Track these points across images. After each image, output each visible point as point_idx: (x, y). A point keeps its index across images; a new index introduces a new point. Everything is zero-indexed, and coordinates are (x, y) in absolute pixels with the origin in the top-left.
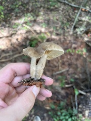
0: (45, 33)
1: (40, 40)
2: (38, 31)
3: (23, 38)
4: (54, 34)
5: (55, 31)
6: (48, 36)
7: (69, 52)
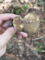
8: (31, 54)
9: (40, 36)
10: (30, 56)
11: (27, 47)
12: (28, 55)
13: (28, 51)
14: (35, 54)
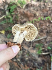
8: (30, 57)
9: (40, 36)
10: (29, 60)
11: (26, 50)
12: (27, 59)
13: (27, 54)
14: (34, 57)
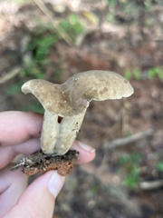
0: (82, 14)
1: (63, 35)
2: (60, 9)
3: (9, 29)
4: (110, 17)
5: (112, 10)
6: (89, 23)
7: (156, 76)
8: (100, 198)
9: (131, 130)
10: (99, 207)
12: (91, 203)
13: (91, 187)
14: (115, 197)
